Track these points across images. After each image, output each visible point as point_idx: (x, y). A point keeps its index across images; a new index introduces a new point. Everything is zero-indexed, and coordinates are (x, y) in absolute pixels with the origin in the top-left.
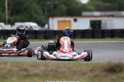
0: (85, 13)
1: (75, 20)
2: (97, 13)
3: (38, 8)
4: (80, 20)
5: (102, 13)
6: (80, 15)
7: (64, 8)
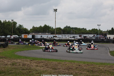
0: (30, 33)
1: (28, 35)
2: (33, 33)
3: (18, 31)
4: (29, 35)
5: (35, 33)
6: (29, 34)
7: (24, 32)
